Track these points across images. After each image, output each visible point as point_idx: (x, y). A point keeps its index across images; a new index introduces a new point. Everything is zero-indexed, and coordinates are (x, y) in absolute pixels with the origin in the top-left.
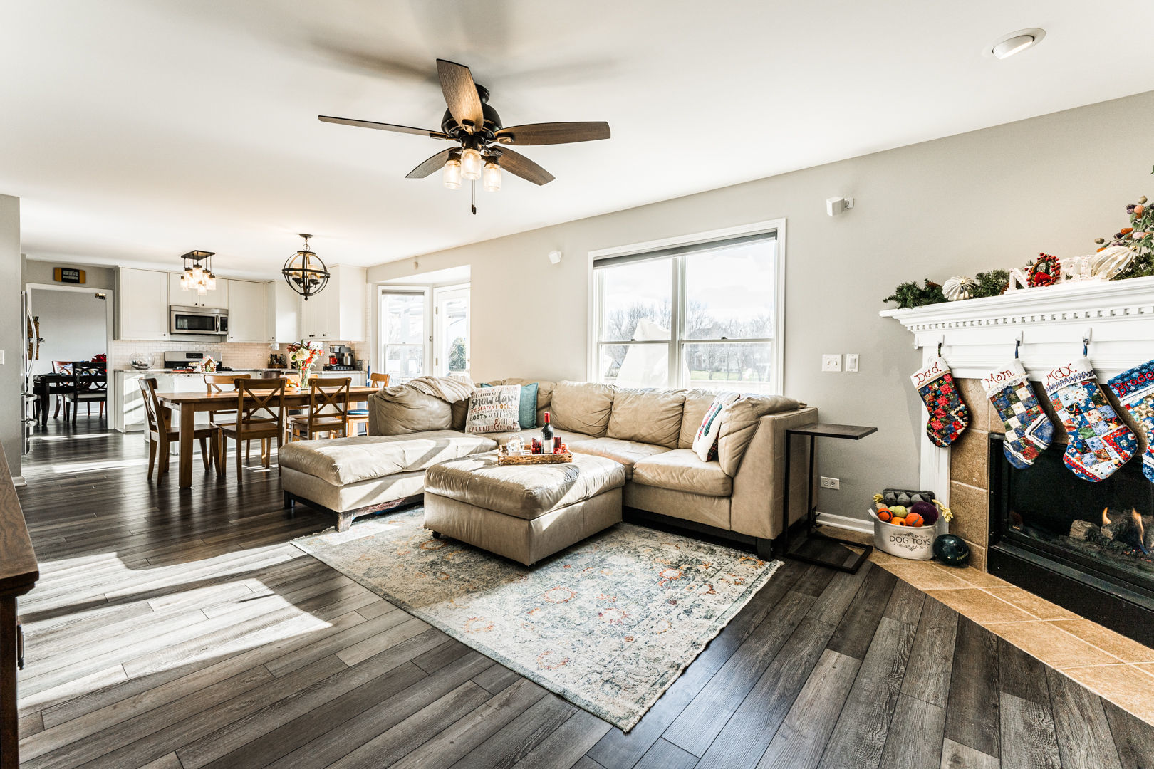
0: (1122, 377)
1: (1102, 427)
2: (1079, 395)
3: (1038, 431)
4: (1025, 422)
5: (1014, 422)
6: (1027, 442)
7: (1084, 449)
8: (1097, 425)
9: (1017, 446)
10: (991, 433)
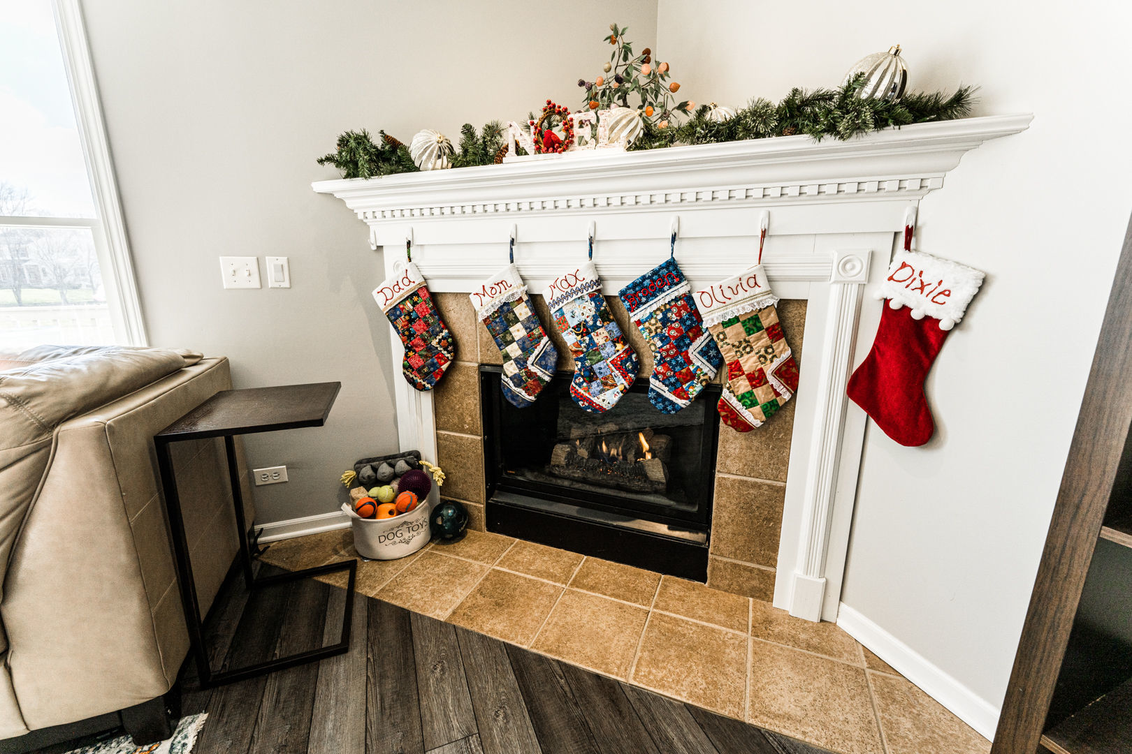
0: (635, 285)
1: (609, 349)
2: (584, 311)
3: (541, 360)
4: (526, 348)
5: (514, 350)
6: (530, 375)
7: (590, 376)
8: (604, 346)
9: (518, 380)
10: (482, 365)
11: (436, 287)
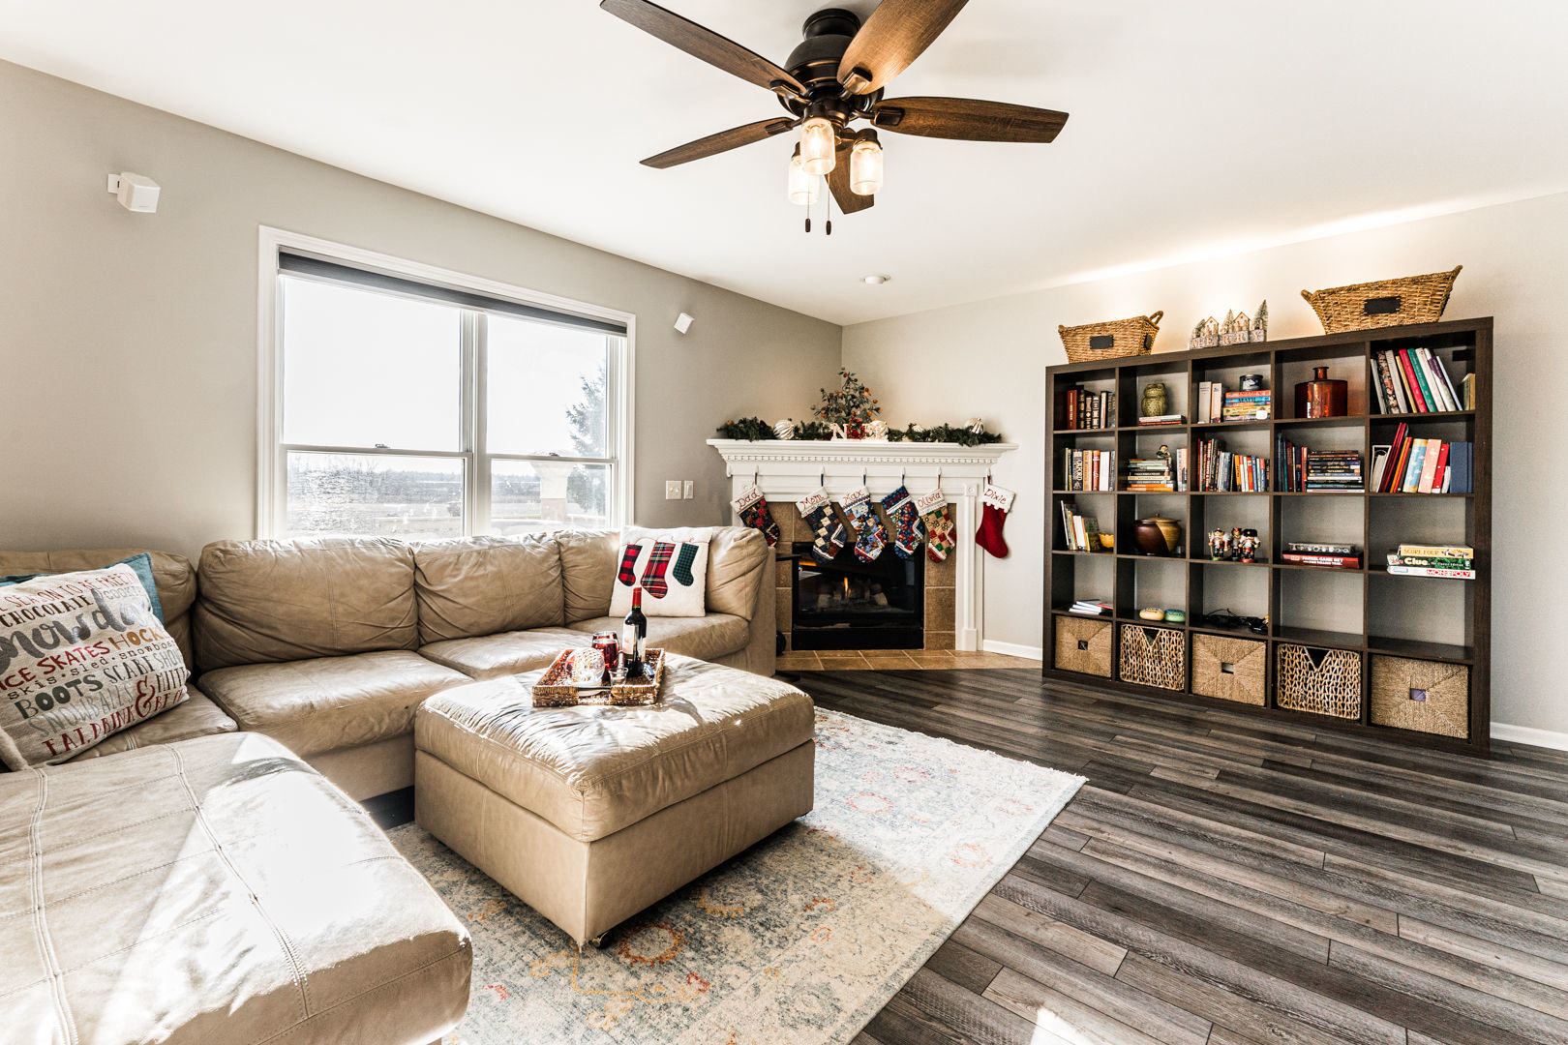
0: (889, 497)
1: (875, 528)
2: (864, 510)
3: (838, 538)
4: (831, 529)
5: (823, 532)
6: (832, 544)
7: (865, 543)
8: (872, 527)
9: (823, 548)
10: (794, 543)
11: (769, 499)
